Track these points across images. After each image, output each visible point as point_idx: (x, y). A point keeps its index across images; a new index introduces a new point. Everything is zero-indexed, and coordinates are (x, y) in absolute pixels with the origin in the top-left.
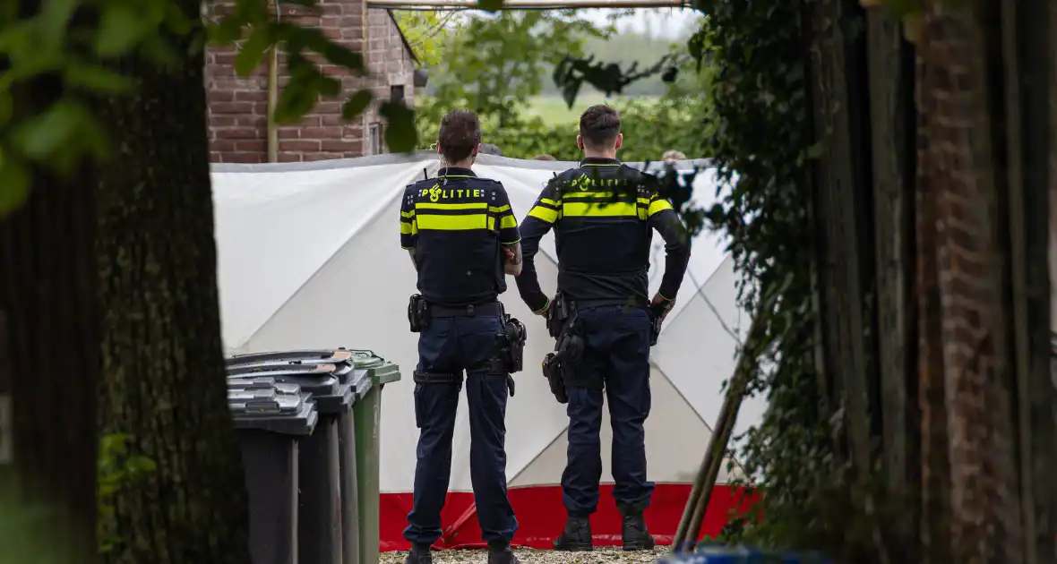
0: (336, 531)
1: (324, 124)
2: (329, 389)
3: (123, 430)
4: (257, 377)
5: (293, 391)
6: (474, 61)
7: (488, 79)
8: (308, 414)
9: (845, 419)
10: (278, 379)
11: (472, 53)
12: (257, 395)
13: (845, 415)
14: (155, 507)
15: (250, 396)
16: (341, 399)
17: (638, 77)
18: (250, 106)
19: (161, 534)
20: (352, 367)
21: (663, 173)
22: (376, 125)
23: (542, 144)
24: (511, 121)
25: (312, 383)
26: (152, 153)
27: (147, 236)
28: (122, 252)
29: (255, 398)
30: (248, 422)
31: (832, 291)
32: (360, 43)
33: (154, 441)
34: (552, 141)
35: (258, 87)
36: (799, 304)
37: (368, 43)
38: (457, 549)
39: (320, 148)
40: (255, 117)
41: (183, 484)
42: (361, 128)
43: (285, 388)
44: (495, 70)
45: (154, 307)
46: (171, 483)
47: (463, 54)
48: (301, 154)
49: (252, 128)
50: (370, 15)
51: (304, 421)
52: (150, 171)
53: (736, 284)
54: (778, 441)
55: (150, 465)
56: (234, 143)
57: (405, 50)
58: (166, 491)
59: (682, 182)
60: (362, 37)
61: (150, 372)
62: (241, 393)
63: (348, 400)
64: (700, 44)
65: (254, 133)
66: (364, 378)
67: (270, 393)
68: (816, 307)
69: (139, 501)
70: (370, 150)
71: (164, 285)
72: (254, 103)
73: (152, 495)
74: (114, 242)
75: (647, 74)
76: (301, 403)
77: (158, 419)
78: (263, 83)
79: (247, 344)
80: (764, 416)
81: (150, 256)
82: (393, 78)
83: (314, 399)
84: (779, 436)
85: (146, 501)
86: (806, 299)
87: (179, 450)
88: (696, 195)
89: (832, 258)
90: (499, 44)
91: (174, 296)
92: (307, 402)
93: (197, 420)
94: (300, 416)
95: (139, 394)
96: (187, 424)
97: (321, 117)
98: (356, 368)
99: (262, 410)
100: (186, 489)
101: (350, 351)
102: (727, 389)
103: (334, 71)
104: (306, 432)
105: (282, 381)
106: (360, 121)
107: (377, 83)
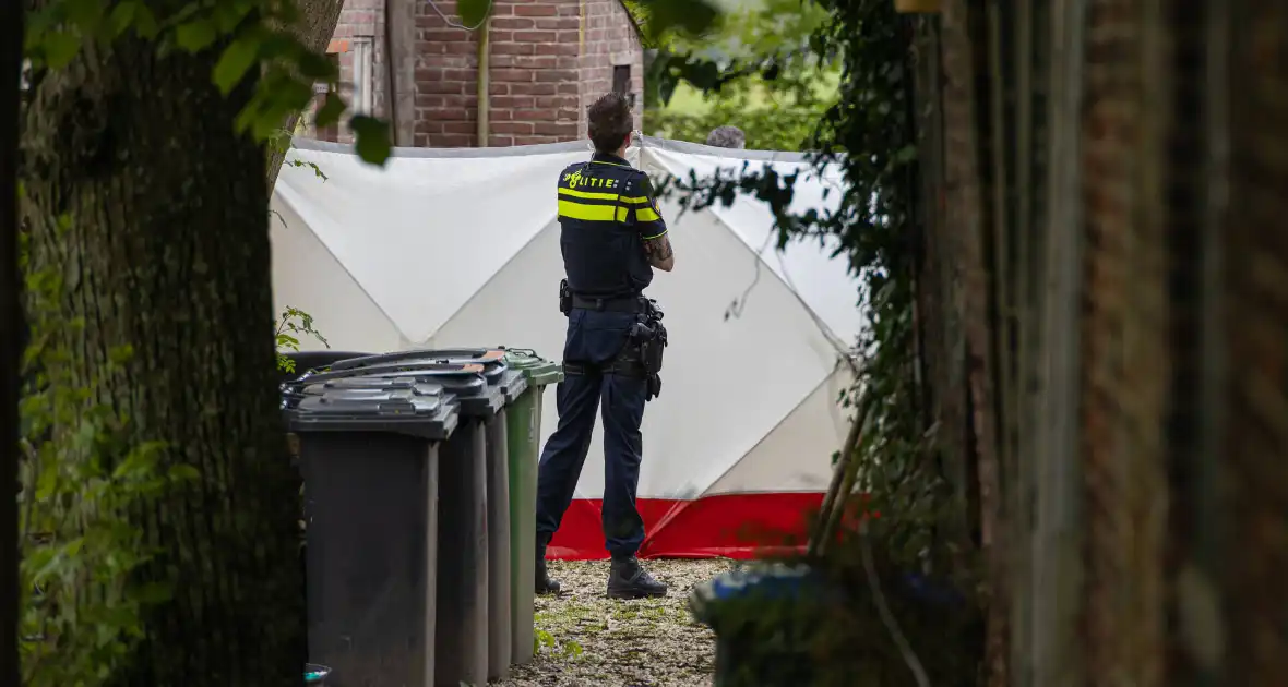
1: (538, 105)
2: (475, 390)
3: (168, 437)
4: (396, 377)
5: (435, 392)
6: (770, 34)
8: (448, 418)
9: (938, 435)
10: (420, 379)
11: (768, 24)
12: (394, 396)
14: (199, 518)
15: (386, 397)
16: (487, 401)
17: (739, 74)
18: (460, 86)
19: (204, 546)
20: (505, 367)
21: (761, 174)
24: (807, 98)
25: (456, 384)
26: (202, 147)
27: (196, 235)
28: (168, 250)
29: (390, 399)
30: (382, 424)
32: (577, 21)
33: (199, 449)
35: (468, 66)
37: (586, 20)
38: (652, 558)
39: (533, 131)
40: (465, 97)
41: (229, 493)
42: (578, 110)
43: (424, 390)
45: (201, 310)
46: (216, 491)
48: (512, 137)
49: (461, 109)
51: (441, 424)
52: (200, 167)
55: (194, 474)
56: (443, 124)
57: (631, 28)
59: (781, 184)
60: (578, 15)
61: (196, 375)
62: (379, 394)
63: (496, 402)
65: (464, 114)
66: (519, 379)
67: (405, 395)
68: (915, 317)
69: (183, 512)
71: (212, 285)
72: (464, 82)
73: (196, 504)
74: (160, 242)
75: (746, 72)
76: (440, 405)
77: (204, 425)
78: (475, 61)
79: (431, 339)
81: (199, 256)
82: (616, 57)
83: (457, 400)
85: (189, 510)
87: (225, 457)
88: (795, 199)
90: (798, 17)
91: (222, 296)
92: (449, 403)
93: (245, 427)
94: (437, 419)
95: (184, 398)
96: (235, 432)
97: (535, 98)
98: (509, 369)
99: (397, 412)
100: (232, 498)
101: (509, 350)
102: (845, 397)
103: (549, 50)
104: (442, 436)
105: (423, 382)
106: (575, 103)
107: (598, 63)
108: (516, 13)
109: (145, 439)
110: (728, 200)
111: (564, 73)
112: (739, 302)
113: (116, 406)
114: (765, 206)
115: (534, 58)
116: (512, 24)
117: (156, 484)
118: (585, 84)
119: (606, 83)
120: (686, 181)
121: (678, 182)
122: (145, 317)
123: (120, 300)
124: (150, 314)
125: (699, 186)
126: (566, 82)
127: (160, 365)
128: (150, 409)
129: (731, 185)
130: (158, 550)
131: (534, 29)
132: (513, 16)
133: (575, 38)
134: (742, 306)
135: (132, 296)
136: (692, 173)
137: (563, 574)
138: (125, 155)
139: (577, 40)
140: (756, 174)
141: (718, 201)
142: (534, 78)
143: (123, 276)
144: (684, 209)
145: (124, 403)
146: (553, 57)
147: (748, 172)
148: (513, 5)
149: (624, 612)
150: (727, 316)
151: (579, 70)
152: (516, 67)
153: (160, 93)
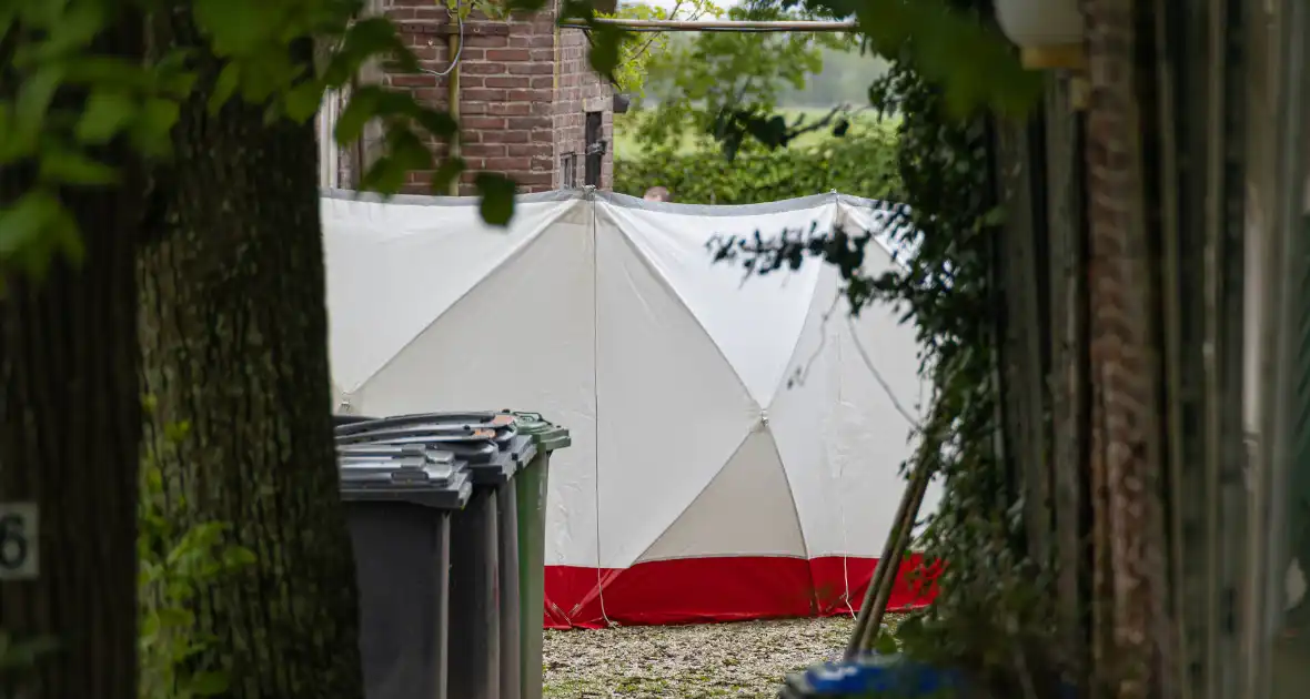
0: (494, 615)
1: (510, 155)
2: (488, 457)
3: (220, 517)
4: (406, 443)
5: (446, 459)
6: (703, 75)
7: (719, 95)
8: (462, 486)
9: (1024, 512)
10: (430, 445)
11: (700, 66)
12: (404, 464)
13: (1025, 505)
14: (254, 604)
15: (397, 465)
16: (500, 468)
17: (805, 130)
19: (260, 633)
20: (515, 432)
21: (831, 235)
22: (568, 156)
23: (773, 169)
25: (466, 451)
26: (257, 209)
27: (250, 303)
28: (221, 319)
29: (403, 468)
30: (392, 494)
31: (1013, 370)
32: (552, 66)
33: (254, 529)
34: (783, 165)
36: (978, 381)
41: (287, 577)
42: (552, 159)
43: (435, 456)
44: (724, 85)
45: (256, 381)
46: (272, 576)
47: (692, 67)
50: (562, 35)
51: (456, 493)
52: (254, 232)
53: (919, 355)
54: (954, 532)
55: (248, 556)
58: (267, 584)
59: (852, 246)
60: (553, 60)
61: (251, 453)
62: (388, 461)
63: (509, 470)
64: (882, 92)
66: (528, 444)
67: (418, 463)
68: (996, 387)
69: (236, 597)
70: (561, 184)
71: (268, 357)
73: (253, 589)
74: (212, 310)
75: (815, 127)
76: (453, 474)
77: (259, 505)
79: (362, 389)
80: (940, 504)
81: (253, 326)
82: (589, 104)
83: (469, 468)
84: (955, 527)
85: (244, 595)
86: (985, 379)
87: (281, 539)
88: (867, 262)
89: (1012, 333)
90: (731, 57)
91: (279, 369)
92: (461, 472)
93: (302, 506)
94: (451, 488)
95: (238, 478)
96: (292, 512)
97: (507, 146)
98: (519, 434)
99: (409, 481)
100: (289, 582)
101: (515, 414)
102: (906, 470)
103: (519, 96)
104: (456, 506)
105: (433, 449)
106: (550, 151)
107: (571, 110)
108: (488, 58)
109: (199, 522)
110: (796, 264)
111: (538, 120)
112: (803, 371)
113: (166, 487)
114: (835, 270)
115: (507, 104)
116: (485, 69)
117: (209, 569)
118: (559, 132)
119: (578, 130)
120: (751, 242)
121: (742, 244)
122: (196, 390)
123: (170, 373)
124: (203, 386)
125: (765, 247)
126: (540, 130)
127: (214, 441)
128: (201, 489)
129: (798, 247)
130: (211, 638)
131: (507, 74)
132: (484, 61)
133: (550, 84)
134: (806, 375)
135: (184, 369)
136: (757, 235)
137: (553, 644)
138: (175, 218)
139: (551, 85)
140: (825, 236)
141: (785, 264)
142: (506, 125)
143: (172, 346)
144: (749, 273)
145: (175, 482)
146: (525, 103)
147: (818, 234)
148: (485, 50)
149: (625, 684)
150: (790, 384)
151: (553, 117)
152: (488, 114)
153: (212, 153)
